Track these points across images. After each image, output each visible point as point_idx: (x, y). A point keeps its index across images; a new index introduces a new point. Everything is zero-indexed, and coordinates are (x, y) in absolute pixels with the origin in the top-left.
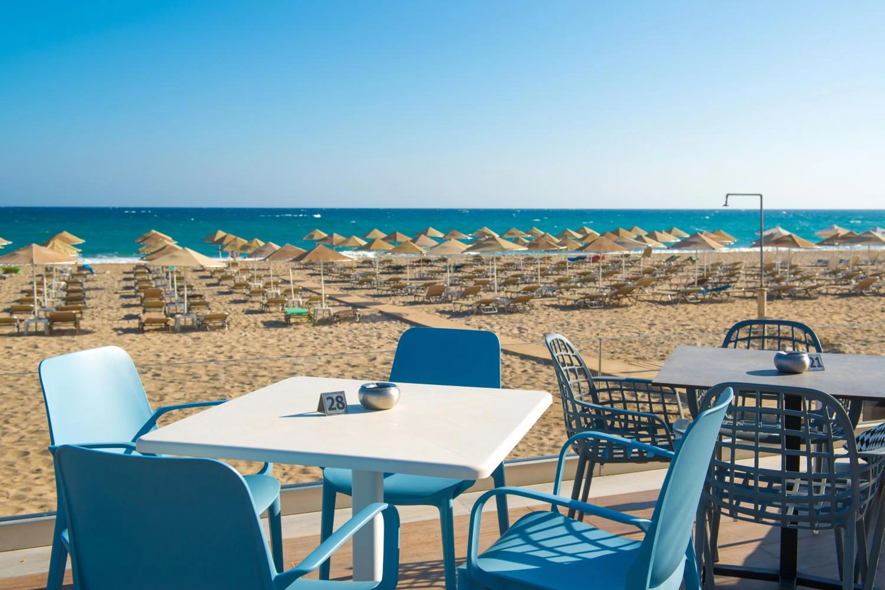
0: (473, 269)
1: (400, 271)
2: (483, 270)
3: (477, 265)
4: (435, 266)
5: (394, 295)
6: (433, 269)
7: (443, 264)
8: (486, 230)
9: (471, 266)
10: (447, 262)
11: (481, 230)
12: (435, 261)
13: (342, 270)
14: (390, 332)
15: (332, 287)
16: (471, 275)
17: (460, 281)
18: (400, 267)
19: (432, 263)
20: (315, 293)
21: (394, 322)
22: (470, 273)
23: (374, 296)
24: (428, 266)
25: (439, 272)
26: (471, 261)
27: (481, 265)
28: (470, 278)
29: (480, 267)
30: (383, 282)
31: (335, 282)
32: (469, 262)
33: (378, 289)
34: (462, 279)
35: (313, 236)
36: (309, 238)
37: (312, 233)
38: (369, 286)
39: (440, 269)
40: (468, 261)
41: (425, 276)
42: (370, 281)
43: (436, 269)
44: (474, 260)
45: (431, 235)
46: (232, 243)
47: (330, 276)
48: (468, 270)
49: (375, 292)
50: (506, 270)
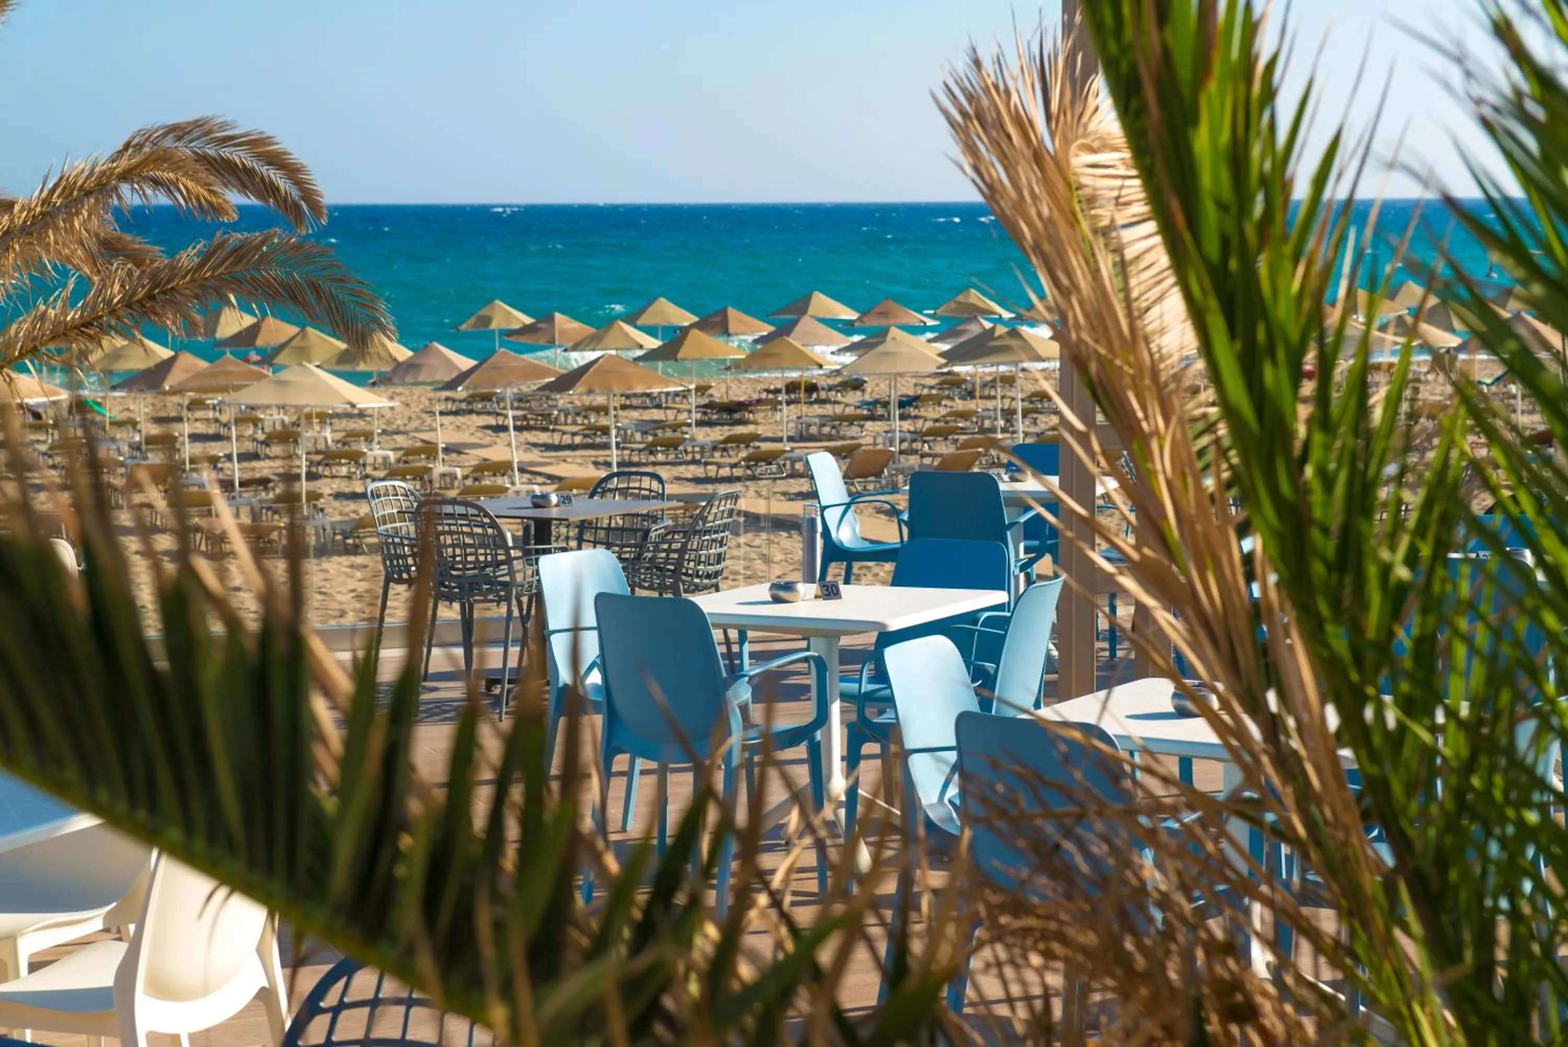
0: (943, 411)
1: (737, 416)
2: (974, 413)
3: (952, 399)
4: (836, 402)
5: (753, 478)
6: (828, 409)
7: (853, 397)
8: (975, 297)
9: (937, 401)
10: (863, 391)
11: (961, 298)
12: (830, 389)
13: (578, 414)
14: (786, 552)
15: (569, 460)
16: (941, 424)
17: (914, 441)
18: (741, 406)
19: (823, 395)
20: (539, 474)
21: (784, 534)
22: (936, 421)
23: (697, 480)
24: (811, 403)
25: (851, 420)
26: (932, 387)
27: (963, 398)
28: (942, 433)
29: (959, 405)
30: (708, 448)
31: (572, 447)
32: (925, 392)
33: (706, 464)
34: (918, 435)
35: (487, 320)
36: (476, 325)
37: (484, 312)
38: (671, 457)
39: (849, 411)
40: (924, 386)
41: (814, 430)
42: (672, 445)
43: (838, 409)
44: (941, 383)
45: (821, 315)
46: (294, 343)
47: (553, 431)
48: (932, 412)
49: (698, 471)
50: (1036, 411)
